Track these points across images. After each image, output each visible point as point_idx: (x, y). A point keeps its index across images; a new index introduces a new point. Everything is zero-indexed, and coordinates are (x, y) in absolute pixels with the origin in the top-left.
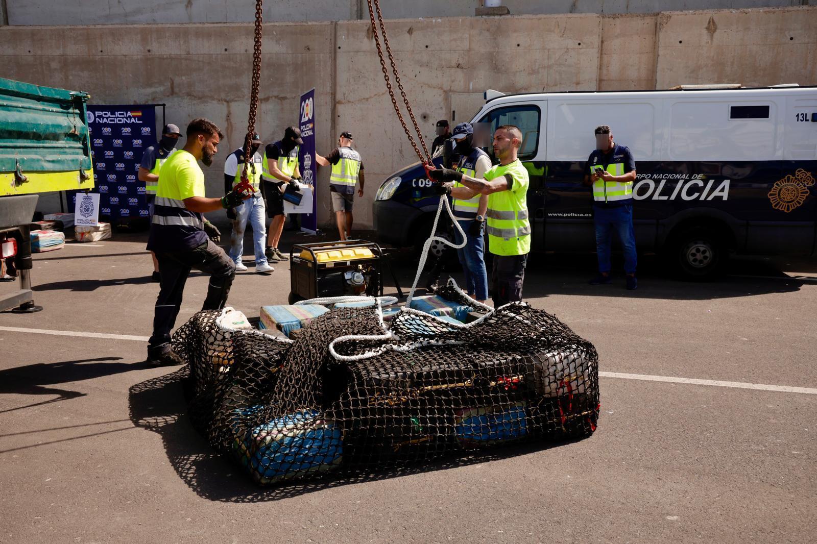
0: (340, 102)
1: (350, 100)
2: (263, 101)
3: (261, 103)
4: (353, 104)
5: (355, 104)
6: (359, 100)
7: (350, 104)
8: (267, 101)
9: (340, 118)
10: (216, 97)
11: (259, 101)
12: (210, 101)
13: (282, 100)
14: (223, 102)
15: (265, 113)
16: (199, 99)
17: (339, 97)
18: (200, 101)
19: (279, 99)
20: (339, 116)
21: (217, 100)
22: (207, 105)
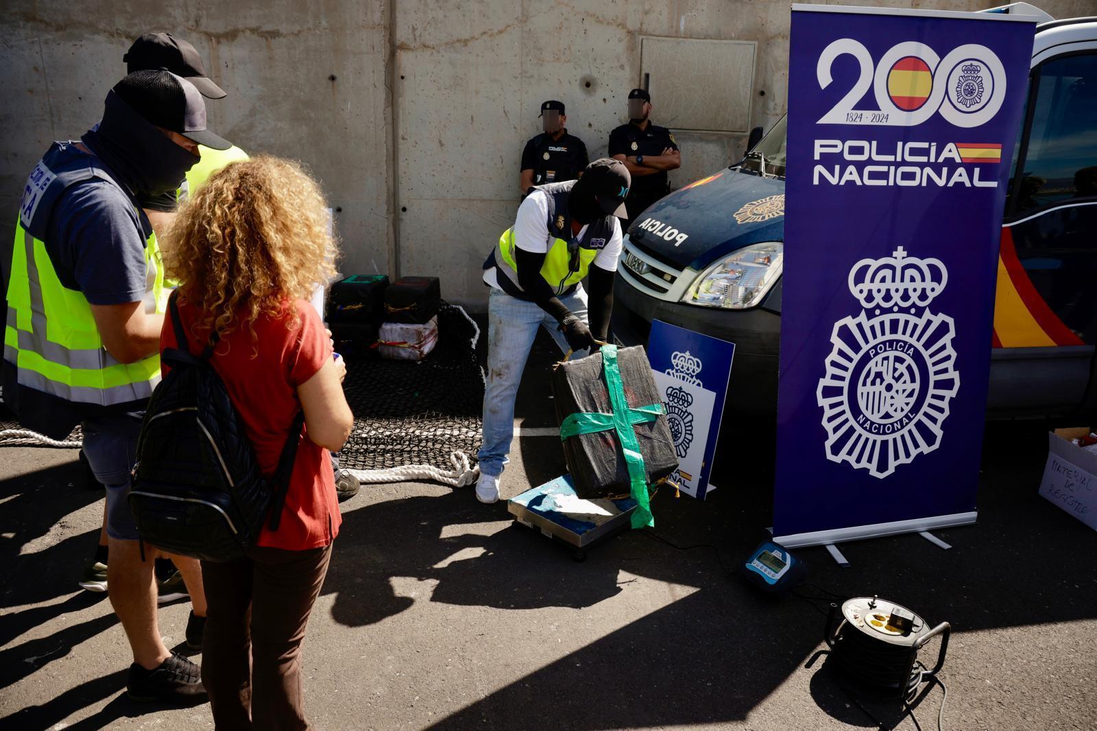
0: (404, 47)
1: (427, 43)
2: (223, 41)
3: (219, 43)
4: (434, 51)
5: (439, 52)
6: (446, 44)
7: (428, 52)
8: (233, 40)
9: (405, 82)
10: (102, 25)
11: (213, 38)
12: (87, 35)
13: (269, 38)
14: (124, 39)
15: (230, 66)
16: (57, 30)
17: (403, 40)
18: (60, 33)
19: (262, 36)
20: (403, 78)
21: (107, 34)
22: (81, 46)
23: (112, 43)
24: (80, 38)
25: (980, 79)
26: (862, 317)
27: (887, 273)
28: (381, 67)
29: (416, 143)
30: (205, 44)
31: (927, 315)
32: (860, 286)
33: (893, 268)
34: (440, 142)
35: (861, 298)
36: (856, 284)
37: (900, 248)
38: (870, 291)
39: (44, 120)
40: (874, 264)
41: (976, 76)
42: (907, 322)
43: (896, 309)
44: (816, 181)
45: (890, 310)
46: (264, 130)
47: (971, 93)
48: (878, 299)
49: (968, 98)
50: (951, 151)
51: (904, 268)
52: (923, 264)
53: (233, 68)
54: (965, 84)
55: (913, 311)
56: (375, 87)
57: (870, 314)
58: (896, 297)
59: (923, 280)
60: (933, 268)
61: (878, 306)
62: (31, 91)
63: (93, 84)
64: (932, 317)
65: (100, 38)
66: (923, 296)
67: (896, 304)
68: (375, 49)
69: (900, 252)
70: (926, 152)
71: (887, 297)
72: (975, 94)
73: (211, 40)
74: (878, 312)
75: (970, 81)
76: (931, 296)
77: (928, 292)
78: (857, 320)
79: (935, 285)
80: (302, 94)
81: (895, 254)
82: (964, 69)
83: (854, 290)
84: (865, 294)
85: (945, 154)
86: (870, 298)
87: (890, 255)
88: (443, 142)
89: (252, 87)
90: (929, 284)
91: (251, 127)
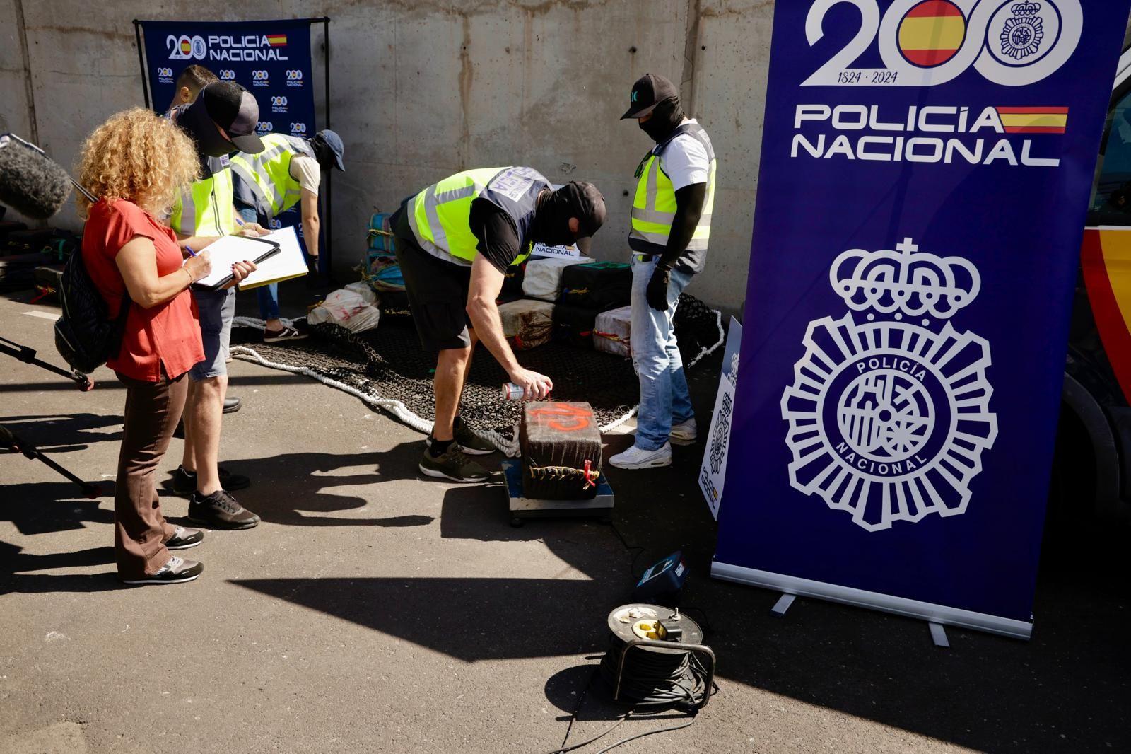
0: (708, 13)
1: (733, 8)
2: (537, 14)
3: (533, 16)
4: (739, 16)
5: (745, 17)
6: (754, 7)
7: (733, 18)
8: (546, 13)
9: (706, 53)
10: (441, 4)
11: (529, 11)
12: (430, 14)
13: (578, 9)
14: (457, 16)
15: (540, 40)
16: (409, 9)
17: (708, 5)
18: (410, 12)
19: (571, 8)
20: (703, 48)
21: (445, 11)
22: (424, 24)
23: (448, 20)
24: (424, 16)
25: (1039, 20)
26: (848, 320)
27: (889, 270)
28: (682, 37)
29: (711, 123)
30: (521, 17)
31: (948, 331)
32: (845, 282)
33: (897, 265)
34: (737, 122)
35: (847, 297)
36: (840, 279)
37: (908, 240)
38: (860, 290)
39: (390, 93)
40: (868, 257)
41: (1032, 17)
42: (915, 337)
43: (899, 316)
44: (794, 154)
45: (890, 317)
46: (564, 105)
47: (1025, 40)
48: (872, 300)
49: (1018, 47)
50: (990, 117)
51: (913, 267)
52: (944, 263)
53: (543, 41)
54: (1015, 28)
55: (926, 322)
56: (674, 59)
57: (860, 318)
58: (900, 302)
59: (943, 283)
60: (959, 271)
61: (871, 310)
62: (384, 67)
63: (429, 60)
64: (955, 335)
65: (439, 15)
66: (942, 305)
67: (899, 310)
68: (678, 16)
69: (907, 245)
70: (953, 120)
71: (886, 299)
72: (1030, 42)
73: (527, 13)
74: (871, 317)
75: (1023, 25)
76: (955, 307)
77: (951, 301)
78: (840, 323)
79: (961, 292)
80: (603, 67)
81: (899, 246)
82: (1014, 8)
83: (838, 286)
84: (853, 292)
85: (981, 122)
86: (859, 297)
87: (894, 248)
88: (740, 122)
89: (558, 61)
90: (951, 290)
91: (553, 101)
